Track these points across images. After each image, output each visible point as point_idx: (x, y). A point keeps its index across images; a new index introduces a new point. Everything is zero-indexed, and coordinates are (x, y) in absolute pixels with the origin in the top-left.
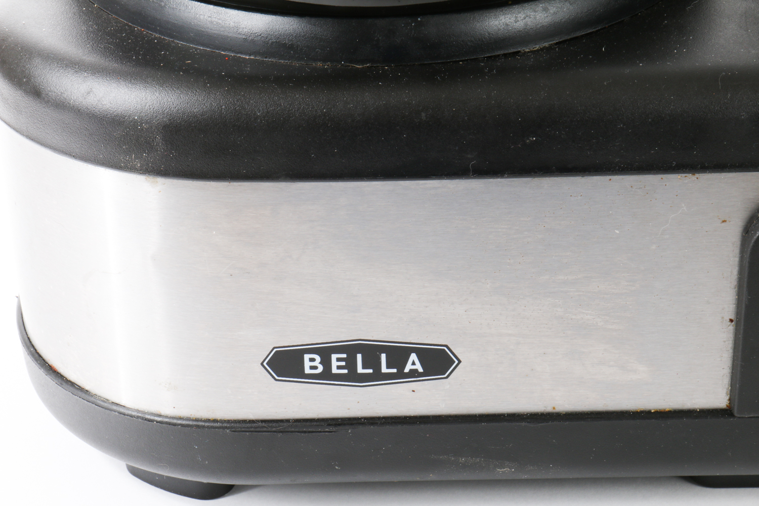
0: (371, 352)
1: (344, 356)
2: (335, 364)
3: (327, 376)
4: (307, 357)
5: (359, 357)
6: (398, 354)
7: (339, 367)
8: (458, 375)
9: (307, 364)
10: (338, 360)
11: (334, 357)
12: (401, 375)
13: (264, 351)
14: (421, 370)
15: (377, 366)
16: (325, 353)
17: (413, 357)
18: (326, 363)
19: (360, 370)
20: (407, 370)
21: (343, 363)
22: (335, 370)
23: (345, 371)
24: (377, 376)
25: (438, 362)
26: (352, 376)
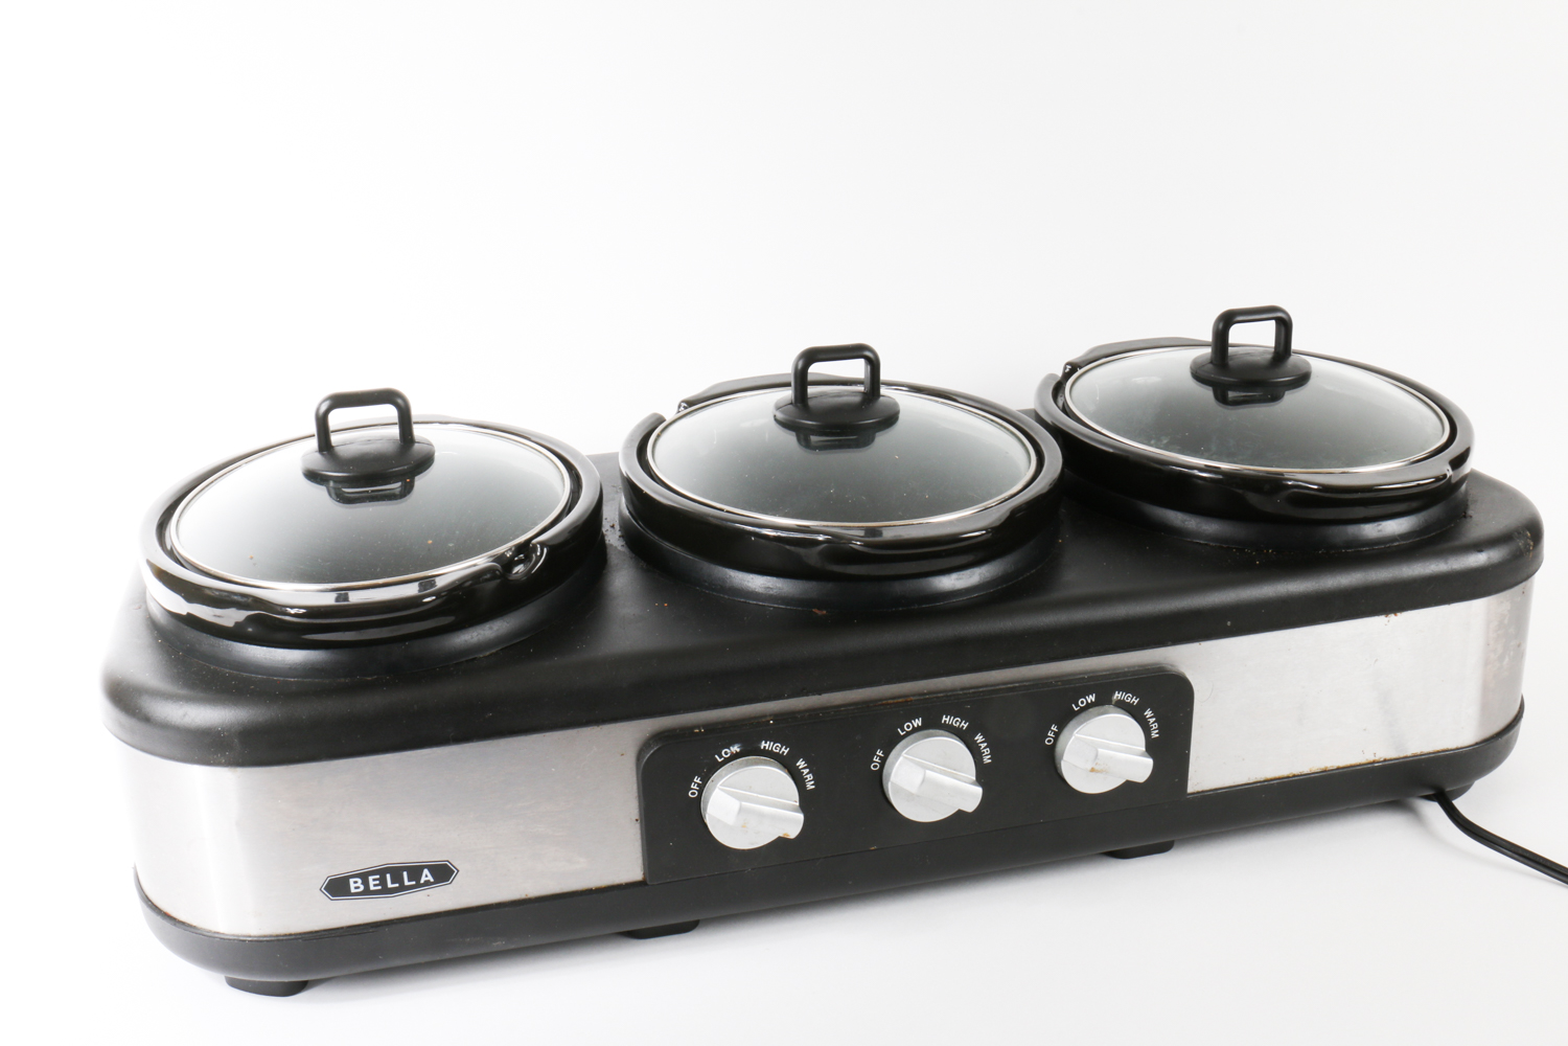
0: (396, 872)
1: (378, 877)
2: (371, 883)
3: (367, 892)
5: (388, 876)
6: (415, 871)
7: (375, 885)
8: (458, 881)
9: (352, 886)
10: (374, 880)
11: (371, 878)
12: (418, 885)
13: (322, 880)
14: (432, 880)
15: (401, 881)
16: (364, 876)
17: (426, 871)
18: (366, 883)
19: (390, 885)
20: (422, 882)
21: (377, 882)
22: (372, 888)
23: (379, 888)
24: (402, 888)
25: (443, 873)
26: (385, 891)
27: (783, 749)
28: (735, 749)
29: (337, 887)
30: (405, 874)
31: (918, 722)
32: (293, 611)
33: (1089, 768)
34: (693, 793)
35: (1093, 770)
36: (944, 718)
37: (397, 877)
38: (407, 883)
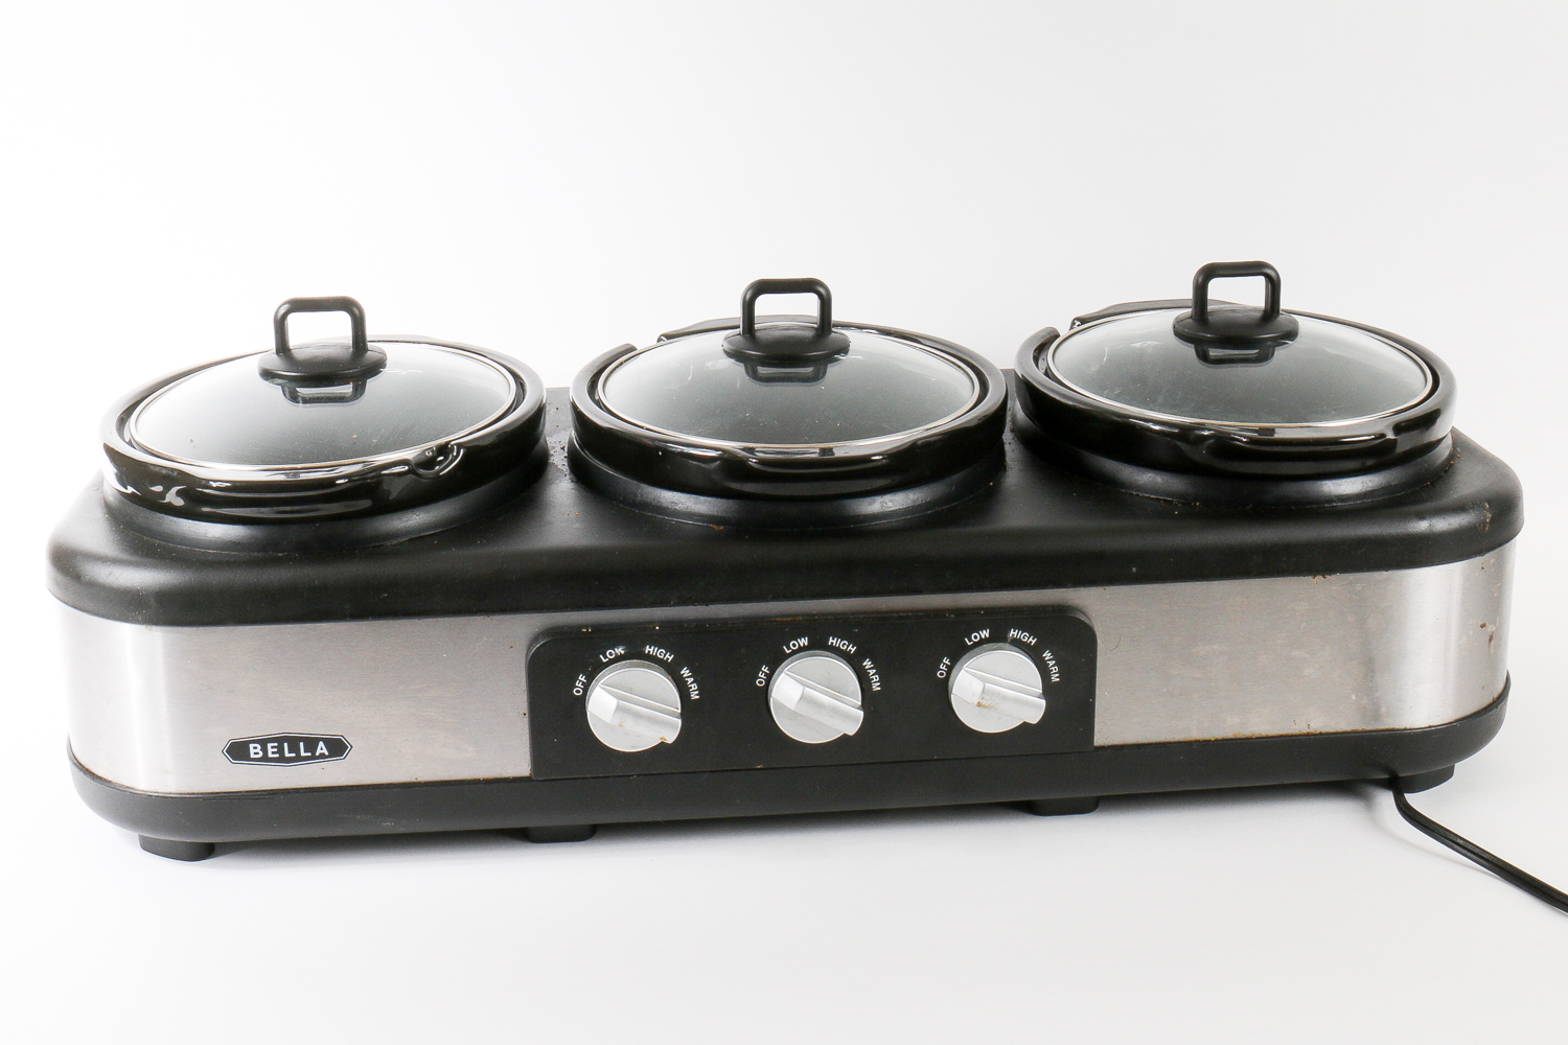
0: (293, 741)
1: (276, 744)
2: (270, 750)
3: (265, 759)
4: (252, 746)
5: (286, 745)
6: (311, 743)
7: (273, 753)
8: (351, 756)
9: (252, 751)
10: (272, 747)
11: (269, 745)
12: (313, 757)
13: (224, 743)
14: (327, 753)
15: (297, 751)
16: (263, 743)
17: (321, 744)
18: (264, 750)
19: (287, 755)
20: (317, 754)
21: (275, 750)
22: (270, 755)
23: (277, 755)
24: (298, 758)
25: (337, 748)
26: (282, 759)
27: (667, 656)
28: (620, 651)
29: (238, 751)
30: (302, 744)
31: (804, 641)
32: (214, 485)
33: (976, 703)
34: (577, 691)
35: (979, 705)
36: (831, 640)
37: (295, 747)
38: (303, 754)
